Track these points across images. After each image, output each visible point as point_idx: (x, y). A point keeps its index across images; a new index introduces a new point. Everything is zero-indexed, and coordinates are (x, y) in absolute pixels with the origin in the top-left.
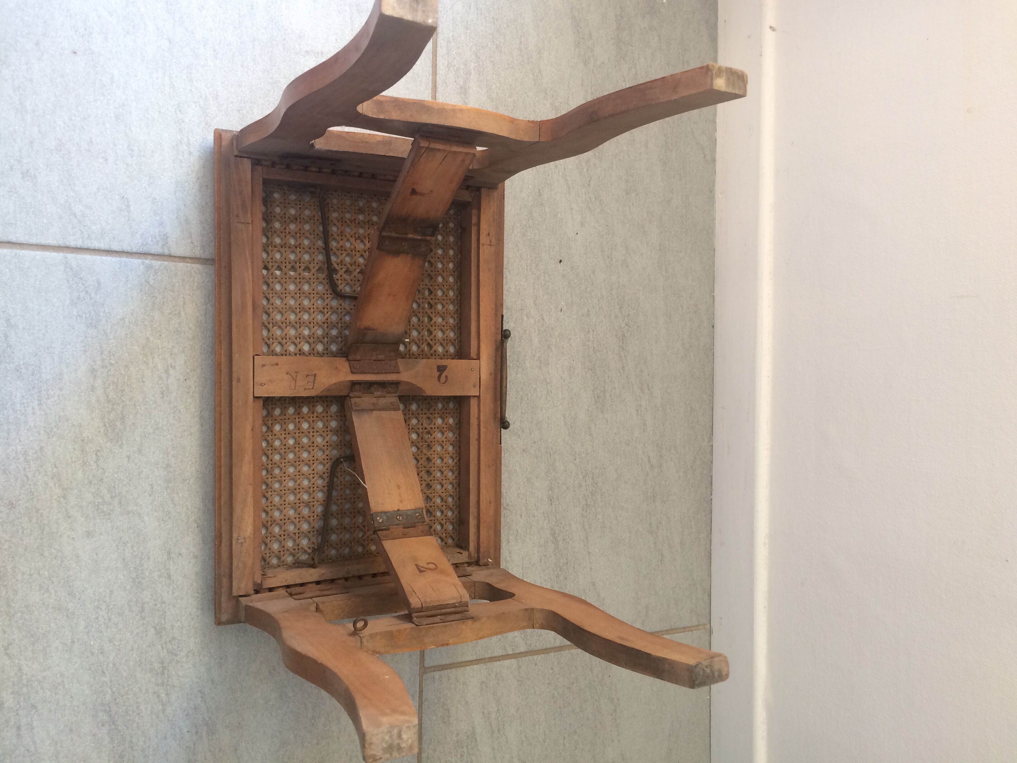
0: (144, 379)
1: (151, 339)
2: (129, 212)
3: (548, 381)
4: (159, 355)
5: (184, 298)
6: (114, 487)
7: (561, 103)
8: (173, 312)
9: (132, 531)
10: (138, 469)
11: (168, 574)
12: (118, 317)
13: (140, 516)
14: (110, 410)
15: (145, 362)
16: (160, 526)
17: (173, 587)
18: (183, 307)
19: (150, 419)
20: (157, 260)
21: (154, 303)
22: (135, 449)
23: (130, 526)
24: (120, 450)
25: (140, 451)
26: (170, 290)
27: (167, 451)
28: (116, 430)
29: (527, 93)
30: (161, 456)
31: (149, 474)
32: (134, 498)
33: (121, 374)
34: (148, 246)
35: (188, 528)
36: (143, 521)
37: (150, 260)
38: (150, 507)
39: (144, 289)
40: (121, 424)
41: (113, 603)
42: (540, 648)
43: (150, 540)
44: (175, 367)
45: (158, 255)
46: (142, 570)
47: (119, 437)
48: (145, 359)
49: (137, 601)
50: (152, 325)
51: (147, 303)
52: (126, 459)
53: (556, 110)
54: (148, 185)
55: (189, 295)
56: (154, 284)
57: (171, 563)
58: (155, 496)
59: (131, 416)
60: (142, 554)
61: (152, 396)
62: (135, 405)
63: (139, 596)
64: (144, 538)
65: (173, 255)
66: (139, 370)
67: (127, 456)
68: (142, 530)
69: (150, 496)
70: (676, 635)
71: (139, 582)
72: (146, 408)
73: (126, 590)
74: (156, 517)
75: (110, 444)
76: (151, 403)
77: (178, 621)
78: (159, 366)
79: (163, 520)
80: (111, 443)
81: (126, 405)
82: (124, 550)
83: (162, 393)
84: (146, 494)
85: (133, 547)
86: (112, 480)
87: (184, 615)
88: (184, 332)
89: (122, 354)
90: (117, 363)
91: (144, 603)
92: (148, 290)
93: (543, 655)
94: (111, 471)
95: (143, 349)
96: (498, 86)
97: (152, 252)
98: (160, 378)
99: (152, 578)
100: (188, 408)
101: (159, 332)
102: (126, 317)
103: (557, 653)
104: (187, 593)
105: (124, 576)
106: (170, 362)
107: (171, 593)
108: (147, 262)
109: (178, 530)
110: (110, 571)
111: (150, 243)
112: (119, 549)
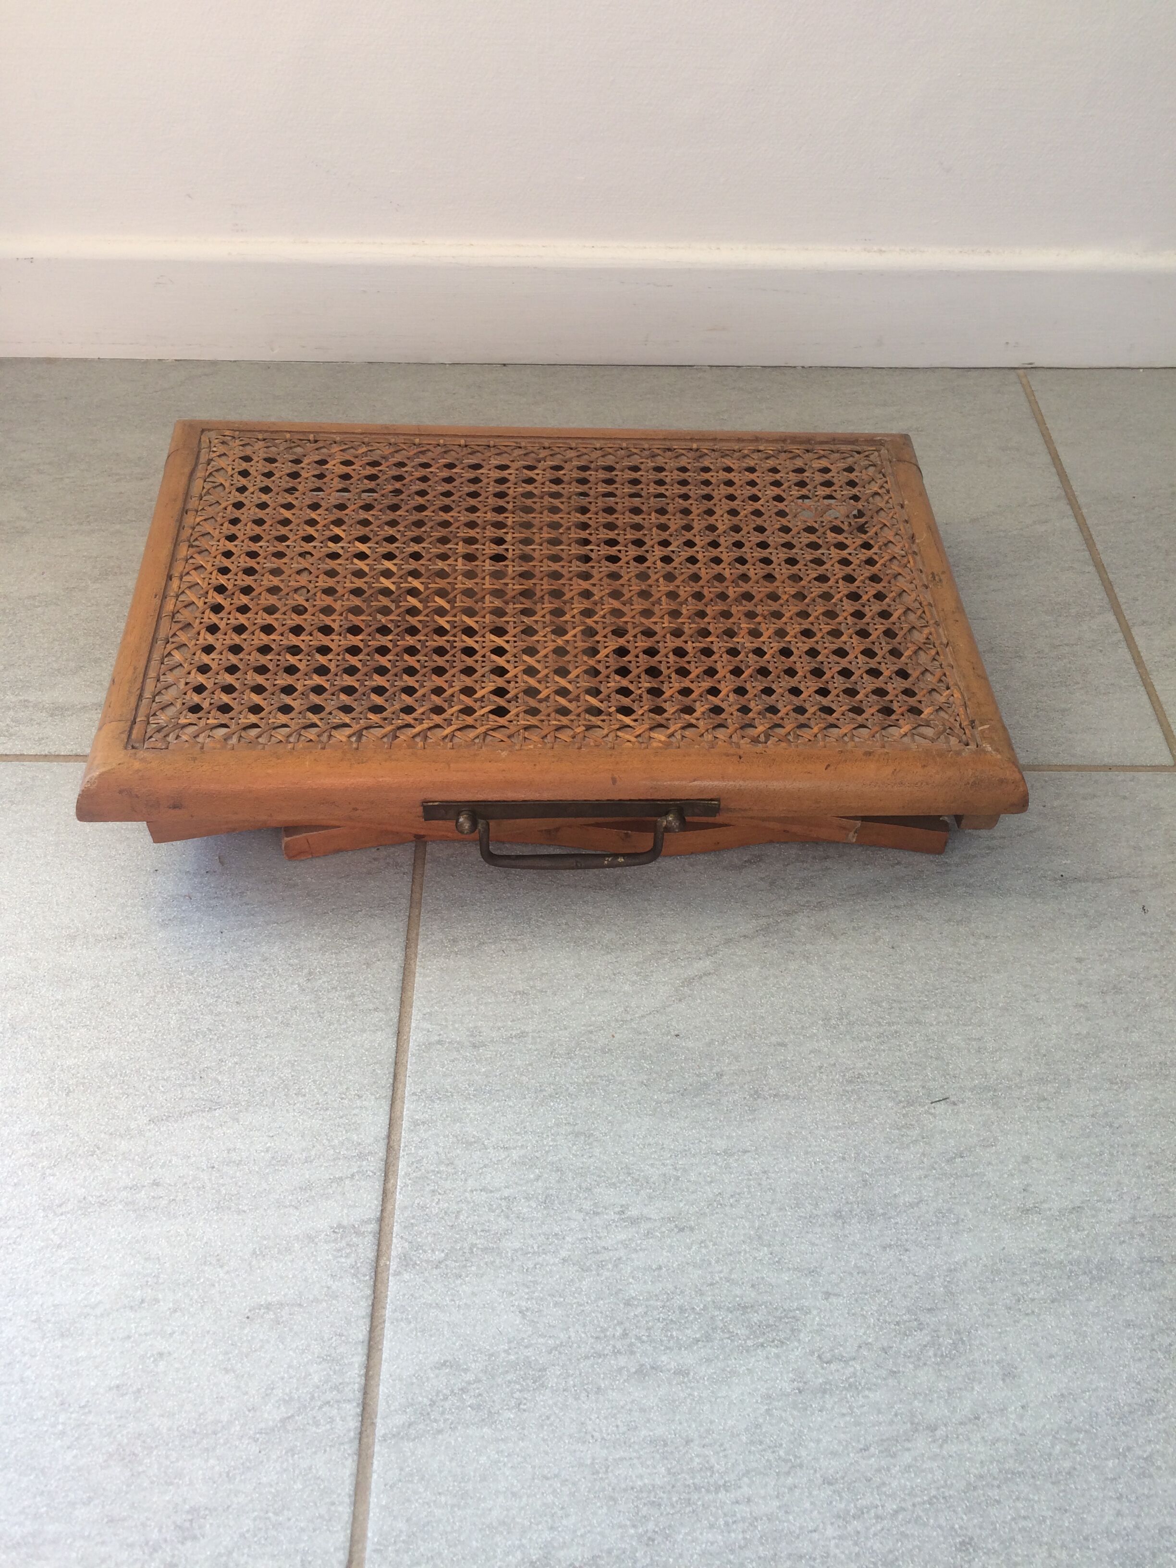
0: (654, 1267)
1: (564, 1254)
2: (281, 1305)
4: (600, 1238)
5: (472, 1191)
6: (898, 1323)
7: (94, 567)
8: (503, 1211)
9: (989, 1285)
10: (851, 1274)
11: (1071, 1212)
12: (518, 1322)
13: (955, 1270)
14: (727, 1336)
15: (616, 1266)
16: (970, 1228)
17: (1098, 1201)
18: (491, 1192)
19: (740, 1253)
20: (389, 1247)
21: (485, 1250)
22: (808, 1282)
23: (979, 1288)
24: (815, 1312)
25: (812, 1272)
26: (457, 1217)
27: (806, 1218)
28: (771, 1322)
29: (70, 617)
30: (819, 1230)
31: (861, 1253)
32: (916, 1283)
33: (646, 1313)
34: (359, 1265)
35: (967, 1176)
36: (965, 1263)
37: (389, 1259)
38: (932, 1249)
39: (454, 1271)
40: (756, 1312)
41: (1152, 1319)
42: (1104, 594)
43: (1004, 1248)
44: (622, 1206)
45: (379, 1245)
46: (1070, 1263)
47: (786, 1316)
48: (610, 1266)
49: (1140, 1273)
50: (534, 1253)
51: (486, 1263)
52: (834, 1300)
53: (107, 574)
54: (221, 1267)
55: (466, 1180)
56: (443, 1251)
57: (1046, 1206)
58: (907, 1241)
59: (738, 1292)
60: (1035, 1264)
61: (690, 1249)
62: (712, 1284)
63: (1129, 1268)
64: (1000, 1260)
65: (379, 1214)
66: (633, 1278)
67: (826, 1299)
68: (985, 1266)
69: (907, 1250)
70: (1043, 411)
71: (1098, 1268)
72: (717, 1262)
73: (1120, 1295)
74: (952, 1237)
75: (802, 1335)
76: (704, 1251)
77: (1167, 1191)
78: (622, 1236)
79: (957, 1223)
80: (800, 1331)
81: (714, 1302)
82: (1033, 1300)
83: (682, 1230)
84: (905, 1258)
85: (1023, 1284)
86: (881, 1328)
87: (1153, 1179)
88: (547, 1188)
89: (601, 1313)
90: (620, 1323)
91: (1142, 1259)
92: (456, 1261)
93: (1117, 590)
94: (863, 1330)
95: (588, 1269)
96: (54, 659)
97: (372, 1255)
98: (648, 1234)
99: (1084, 1243)
100: (709, 1179)
101: (548, 1239)
102: (518, 1305)
103: (1108, 571)
104: (1105, 1174)
105: (1089, 1300)
106: (612, 1215)
107: (1110, 1206)
108: (393, 1265)
109: (974, 1194)
110: (1084, 1329)
111: (351, 1260)
112: (1033, 1312)
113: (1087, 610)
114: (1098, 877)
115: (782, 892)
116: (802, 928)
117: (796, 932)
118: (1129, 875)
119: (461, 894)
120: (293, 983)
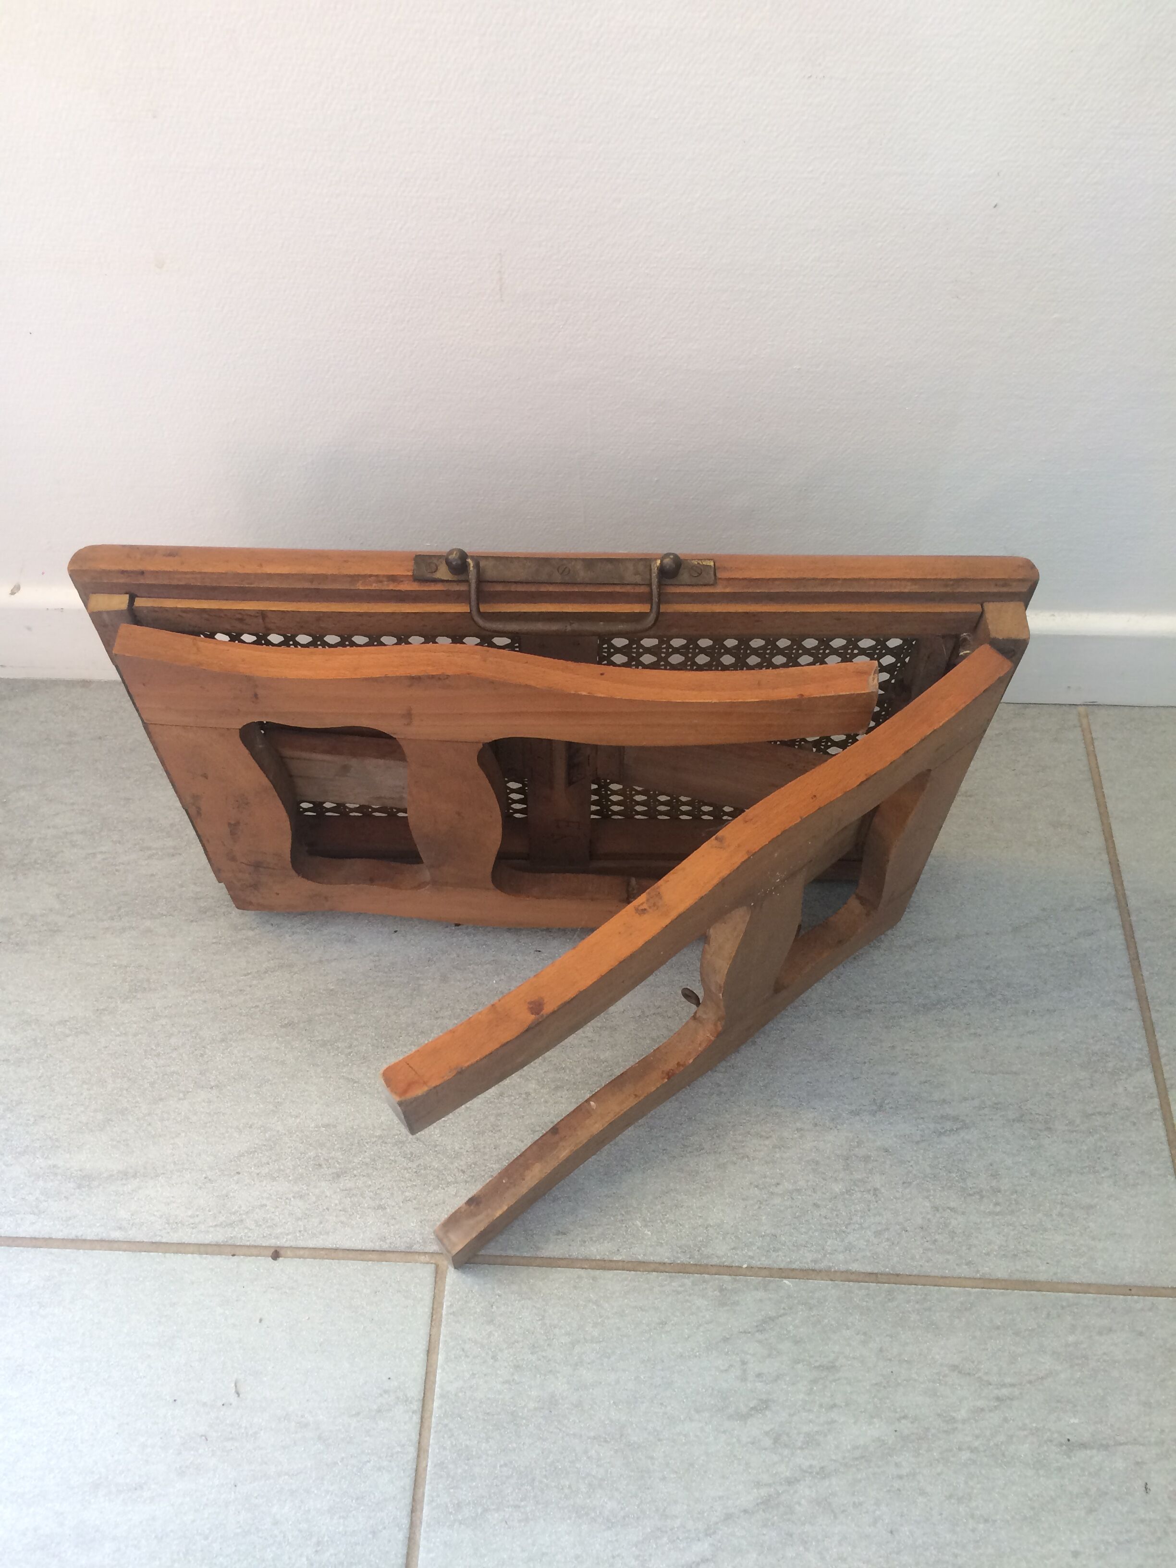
3: (638, 1013)
7: (124, 980)
29: (99, 1050)
42: (1144, 1041)
53: (136, 991)
70: (1101, 770)
93: (1158, 1035)
96: (82, 1109)
103: (1151, 1007)
113: (1125, 1064)
114: (1104, 1442)
115: (786, 1452)
116: (803, 1502)
117: (797, 1506)
118: (1135, 1442)
119: (468, 1443)
120: (301, 1555)
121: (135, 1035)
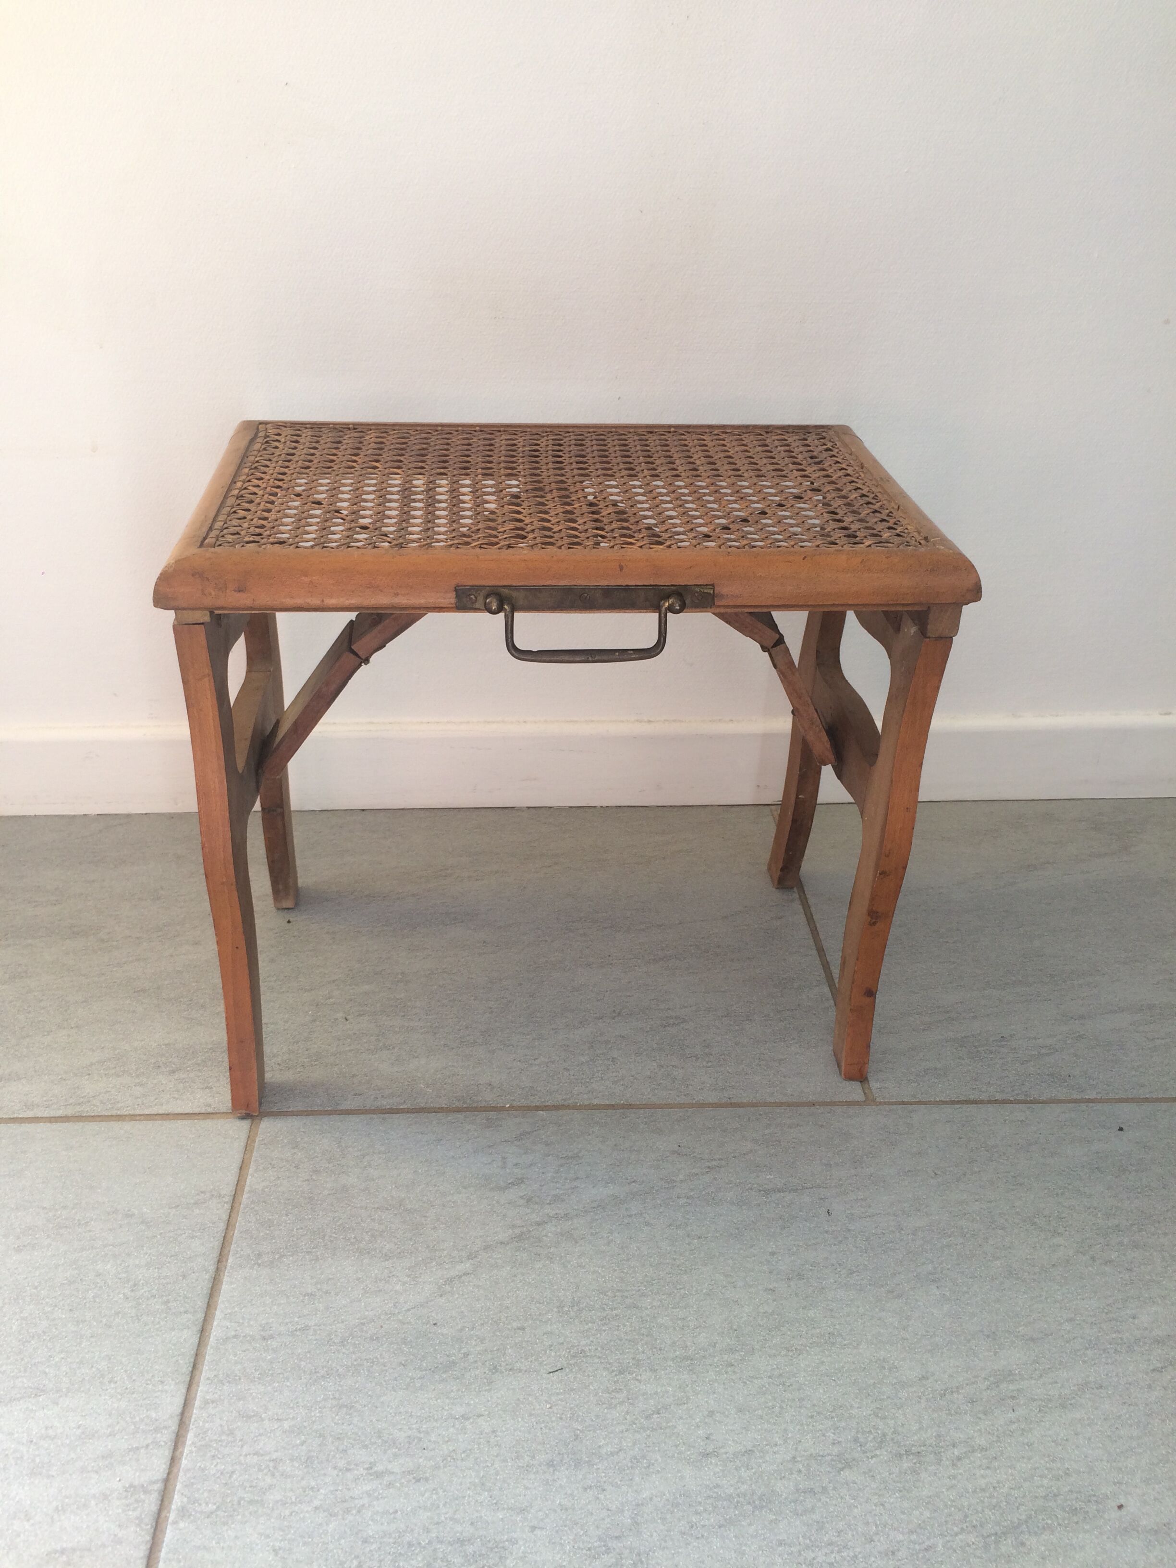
0: (391, 1511)
1: (317, 1503)
2: (74, 1550)
4: (349, 1489)
5: (246, 1455)
6: (589, 1549)
8: (270, 1470)
9: (669, 1516)
10: (555, 1511)
11: (743, 1455)
12: (270, 1559)
13: (642, 1504)
14: (445, 1564)
15: (359, 1512)
16: (658, 1471)
17: (767, 1445)
18: (262, 1455)
19: (464, 1497)
20: (170, 1503)
21: (251, 1502)
22: (518, 1519)
23: (660, 1518)
24: (521, 1543)
25: (522, 1511)
26: (230, 1477)
27: (523, 1467)
28: (483, 1552)
30: (532, 1476)
31: (566, 1494)
32: (609, 1516)
33: (379, 1548)
34: (143, 1516)
35: (661, 1428)
36: (651, 1499)
37: (169, 1512)
38: (624, 1488)
39: (223, 1520)
40: (472, 1544)
41: (801, 1538)
43: (684, 1486)
44: (371, 1463)
45: (162, 1501)
46: (738, 1495)
47: (497, 1547)
48: (354, 1512)
49: (795, 1501)
50: (292, 1503)
51: (251, 1513)
52: (538, 1532)
53: (15, 978)
54: (28, 1520)
55: (242, 1446)
56: (215, 1504)
57: (722, 1451)
58: (605, 1482)
59: (459, 1528)
60: (709, 1497)
61: (423, 1496)
62: (438, 1523)
63: (786, 1498)
64: (680, 1496)
65: (165, 1476)
66: (372, 1520)
67: (532, 1531)
68: (668, 1500)
69: (604, 1490)
71: (761, 1499)
72: (445, 1505)
73: (776, 1519)
74: (643, 1478)
75: (508, 1561)
76: (434, 1497)
77: (824, 1435)
78: (368, 1488)
79: (648, 1467)
80: (506, 1558)
81: (437, 1537)
82: (703, 1526)
83: (418, 1481)
84: (602, 1496)
85: (697, 1513)
86: (575, 1554)
87: (813, 1426)
88: (310, 1451)
89: (342, 1549)
90: (357, 1557)
91: (797, 1490)
92: (225, 1512)
94: (559, 1556)
95: (336, 1515)
97: (154, 1508)
98: (390, 1485)
99: (751, 1479)
100: (446, 1439)
101: (305, 1491)
102: (273, 1546)
104: (775, 1424)
105: (750, 1525)
106: (361, 1471)
107: (776, 1449)
108: (172, 1517)
109: (665, 1443)
110: (744, 1548)
111: (137, 1513)
112: (703, 1536)
113: (807, 983)
114: (794, 1188)
115: (536, 1206)
116: (550, 1234)
117: (544, 1238)
118: (819, 1186)
119: (271, 1217)
120: (119, 1293)
121: (11, 1002)
